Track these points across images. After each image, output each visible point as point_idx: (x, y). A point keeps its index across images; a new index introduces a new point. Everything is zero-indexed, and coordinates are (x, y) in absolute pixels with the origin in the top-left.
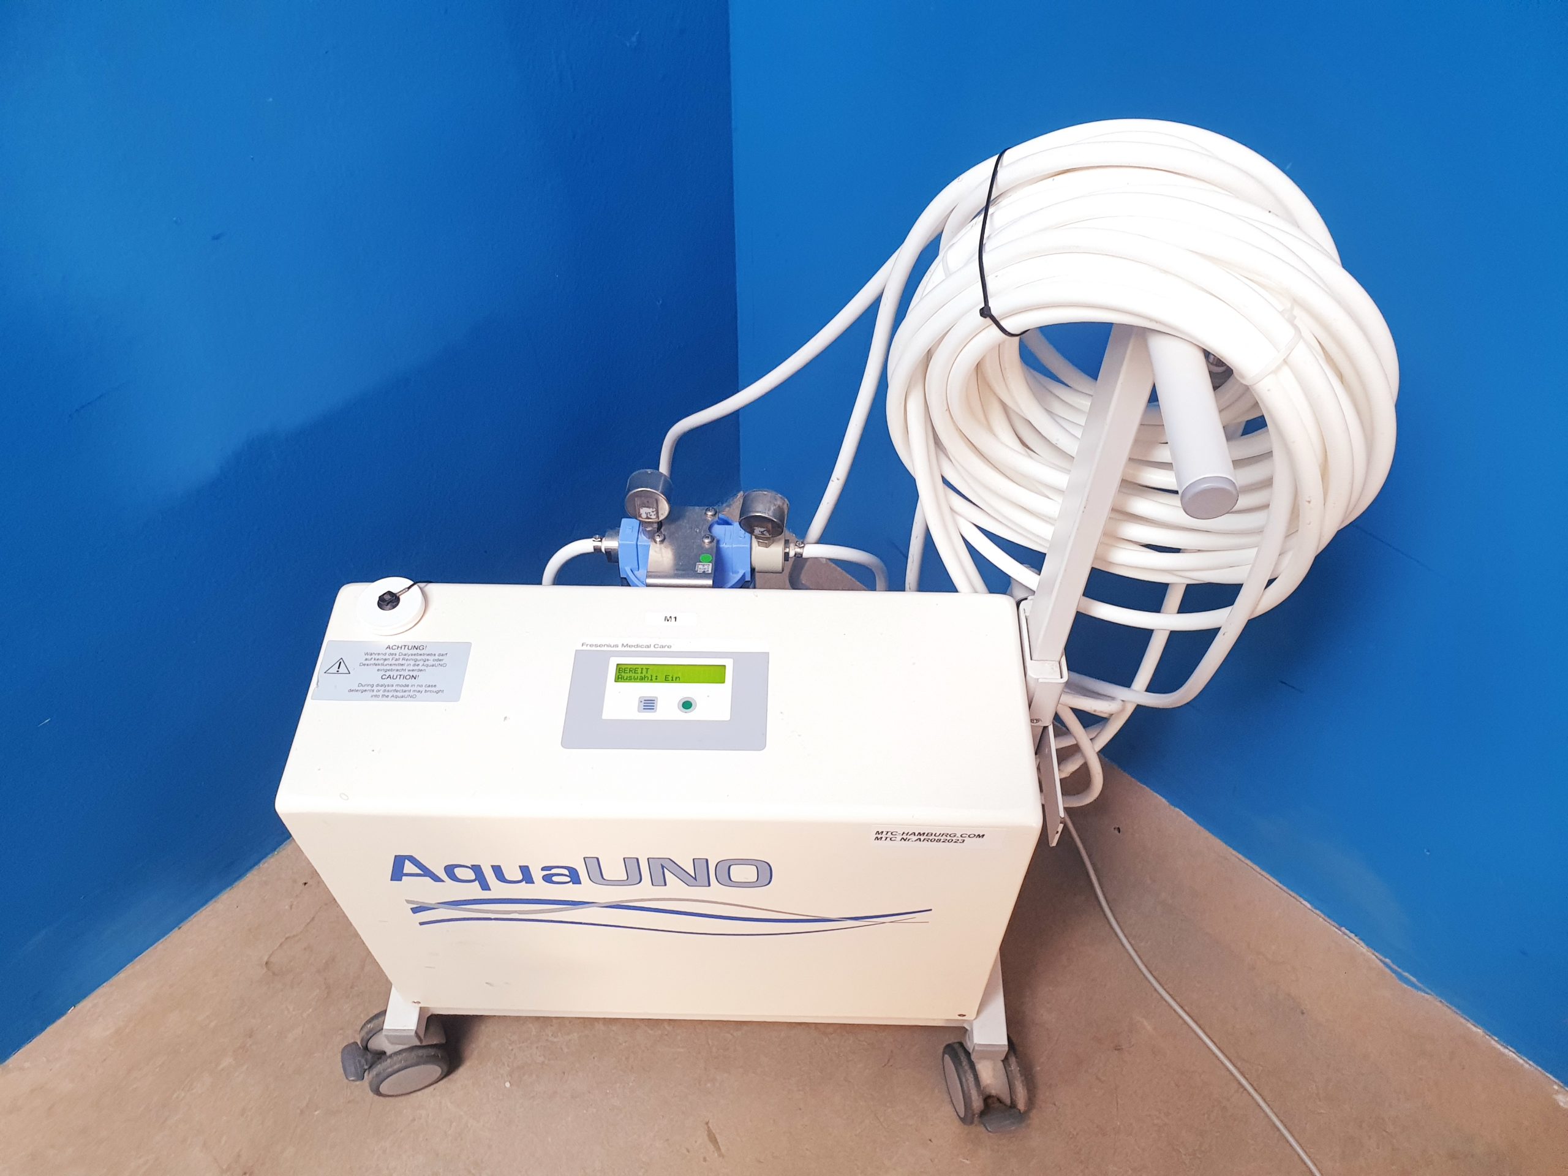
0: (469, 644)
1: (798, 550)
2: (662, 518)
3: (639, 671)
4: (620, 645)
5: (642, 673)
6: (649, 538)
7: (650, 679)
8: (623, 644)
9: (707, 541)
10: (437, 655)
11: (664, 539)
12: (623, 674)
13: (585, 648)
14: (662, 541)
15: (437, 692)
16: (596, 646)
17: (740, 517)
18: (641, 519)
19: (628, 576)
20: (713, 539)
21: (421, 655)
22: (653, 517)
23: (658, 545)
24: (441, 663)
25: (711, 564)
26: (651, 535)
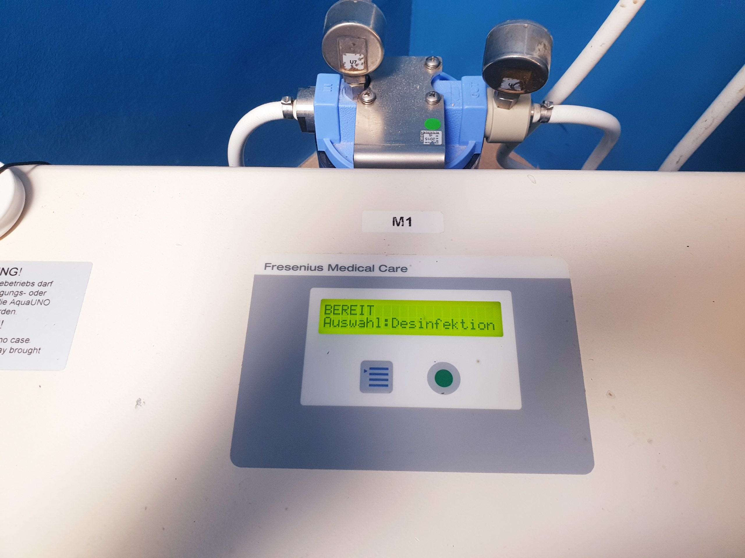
0: (89, 265)
1: (545, 113)
2: (372, 68)
3: (358, 310)
4: (326, 268)
5: (362, 314)
6: (354, 99)
7: (376, 324)
8: (330, 265)
9: (432, 100)
10: (36, 284)
11: (375, 98)
12: (332, 316)
13: (269, 272)
14: (372, 102)
15: (30, 352)
16: (288, 268)
17: (485, 64)
18: (343, 71)
19: (327, 149)
20: (440, 98)
21: (11, 284)
22: (360, 67)
23: (366, 107)
24: (41, 298)
25: (440, 132)
26: (357, 94)
